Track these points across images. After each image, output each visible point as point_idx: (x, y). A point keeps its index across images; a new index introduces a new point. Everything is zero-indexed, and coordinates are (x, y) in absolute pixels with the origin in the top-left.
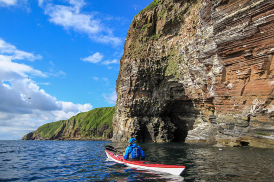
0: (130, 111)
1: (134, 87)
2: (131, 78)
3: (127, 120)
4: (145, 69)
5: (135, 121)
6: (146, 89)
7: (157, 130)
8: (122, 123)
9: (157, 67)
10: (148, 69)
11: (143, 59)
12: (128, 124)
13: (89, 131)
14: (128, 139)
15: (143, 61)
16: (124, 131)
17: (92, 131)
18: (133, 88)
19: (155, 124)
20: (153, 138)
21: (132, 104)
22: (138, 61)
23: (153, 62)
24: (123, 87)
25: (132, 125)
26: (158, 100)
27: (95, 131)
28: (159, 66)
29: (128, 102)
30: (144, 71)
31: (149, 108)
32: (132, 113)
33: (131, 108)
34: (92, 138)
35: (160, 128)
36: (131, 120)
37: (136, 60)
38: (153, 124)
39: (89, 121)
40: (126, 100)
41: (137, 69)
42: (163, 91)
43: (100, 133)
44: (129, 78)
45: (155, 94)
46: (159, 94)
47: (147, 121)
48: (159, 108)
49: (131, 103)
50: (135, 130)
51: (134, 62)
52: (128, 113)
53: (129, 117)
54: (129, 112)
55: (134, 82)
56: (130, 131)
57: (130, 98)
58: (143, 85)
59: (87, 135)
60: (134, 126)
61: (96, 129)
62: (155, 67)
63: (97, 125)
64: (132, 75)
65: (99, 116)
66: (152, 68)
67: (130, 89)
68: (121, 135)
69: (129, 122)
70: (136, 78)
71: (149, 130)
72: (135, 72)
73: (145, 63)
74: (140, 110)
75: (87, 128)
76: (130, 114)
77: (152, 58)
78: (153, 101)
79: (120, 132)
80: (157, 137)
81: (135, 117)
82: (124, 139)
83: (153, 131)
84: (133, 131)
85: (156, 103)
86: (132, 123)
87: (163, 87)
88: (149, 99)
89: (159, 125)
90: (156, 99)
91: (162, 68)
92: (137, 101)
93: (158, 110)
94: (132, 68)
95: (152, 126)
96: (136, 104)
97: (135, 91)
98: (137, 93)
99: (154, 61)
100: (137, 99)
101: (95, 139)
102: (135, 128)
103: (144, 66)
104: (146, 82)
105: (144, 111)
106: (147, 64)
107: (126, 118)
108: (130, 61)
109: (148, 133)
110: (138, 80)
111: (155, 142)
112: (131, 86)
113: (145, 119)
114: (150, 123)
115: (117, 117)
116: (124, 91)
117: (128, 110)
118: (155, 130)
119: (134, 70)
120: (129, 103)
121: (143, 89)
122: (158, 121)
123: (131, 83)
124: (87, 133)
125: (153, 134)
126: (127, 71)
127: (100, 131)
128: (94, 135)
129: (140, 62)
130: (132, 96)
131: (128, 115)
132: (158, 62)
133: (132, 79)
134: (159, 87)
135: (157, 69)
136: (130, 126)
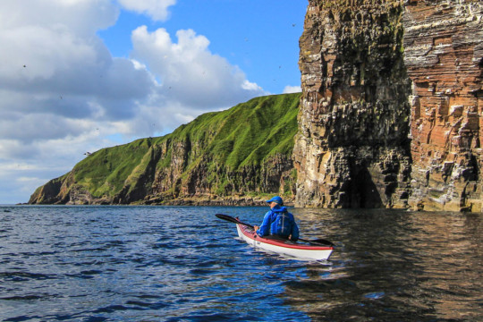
0: (327, 133)
1: (332, 78)
2: (322, 57)
3: (322, 155)
4: (352, 37)
5: (338, 158)
6: (358, 82)
7: (394, 179)
8: (313, 160)
9: (382, 30)
10: (360, 38)
11: (348, 13)
12: (324, 166)
13: (234, 174)
14: (324, 202)
15: (346, 17)
16: (316, 182)
17: (244, 175)
18: (329, 80)
19: (389, 165)
20: (384, 197)
21: (330, 119)
22: (337, 18)
23: (371, 19)
24: (309, 77)
25: (332, 167)
26: (391, 107)
27: (253, 174)
28: (386, 28)
29: (321, 113)
30: (351, 42)
31: (370, 125)
32: (331, 139)
33: (328, 129)
34: (248, 197)
35: (399, 175)
36: (329, 154)
37: (331, 16)
38: (382, 164)
39: (232, 143)
40: (315, 108)
41: (334, 37)
42: (399, 86)
43: (271, 179)
44: (320, 56)
45: (382, 94)
46: (392, 93)
47: (368, 157)
48: (393, 125)
49: (328, 116)
50: (339, 180)
51: (327, 19)
52: (322, 138)
53: (325, 149)
54: (325, 136)
55: (330, 65)
56: (329, 183)
57: (325, 104)
58: (351, 72)
59: (229, 188)
60: (336, 170)
61: (259, 167)
62: (376, 31)
63: (261, 154)
64: (324, 49)
65: (264, 126)
66: (368, 33)
67: (323, 83)
68: (311, 190)
69: (325, 160)
70: (334, 57)
71: (375, 180)
72: (329, 43)
73: (353, 23)
74: (350, 132)
75: (229, 166)
76: (326, 141)
77: (369, 9)
78: (379, 109)
79: (309, 185)
80: (393, 195)
81: (340, 149)
82: (316, 201)
83: (382, 182)
84: (334, 183)
85: (387, 114)
86: (332, 163)
87: (400, 76)
88: (368, 105)
89: (398, 167)
90: (386, 105)
91: (392, 33)
92: (340, 111)
93: (392, 131)
94: (323, 34)
95: (380, 170)
96: (339, 119)
97: (334, 87)
98: (339, 91)
99: (374, 17)
100: (340, 107)
101: (256, 199)
102: (338, 175)
103: (349, 31)
104: (358, 65)
105: (359, 134)
106: (356, 25)
107: (320, 151)
108: (319, 15)
109: (373, 186)
110: (338, 62)
111: (388, 206)
112: (325, 75)
113: (365, 153)
114: (375, 161)
115: (303, 143)
116: (311, 86)
117: (322, 132)
118: (387, 180)
119: (328, 39)
120: (324, 116)
121: (353, 83)
122: (394, 157)
123: (325, 69)
124: (228, 181)
125: (383, 189)
126: (315, 39)
127: (271, 173)
128: (252, 188)
129: (341, 20)
130: (329, 99)
131: (323, 143)
132: (382, 20)
133: (327, 59)
134: (389, 76)
135: (382, 36)
136: (328, 171)
